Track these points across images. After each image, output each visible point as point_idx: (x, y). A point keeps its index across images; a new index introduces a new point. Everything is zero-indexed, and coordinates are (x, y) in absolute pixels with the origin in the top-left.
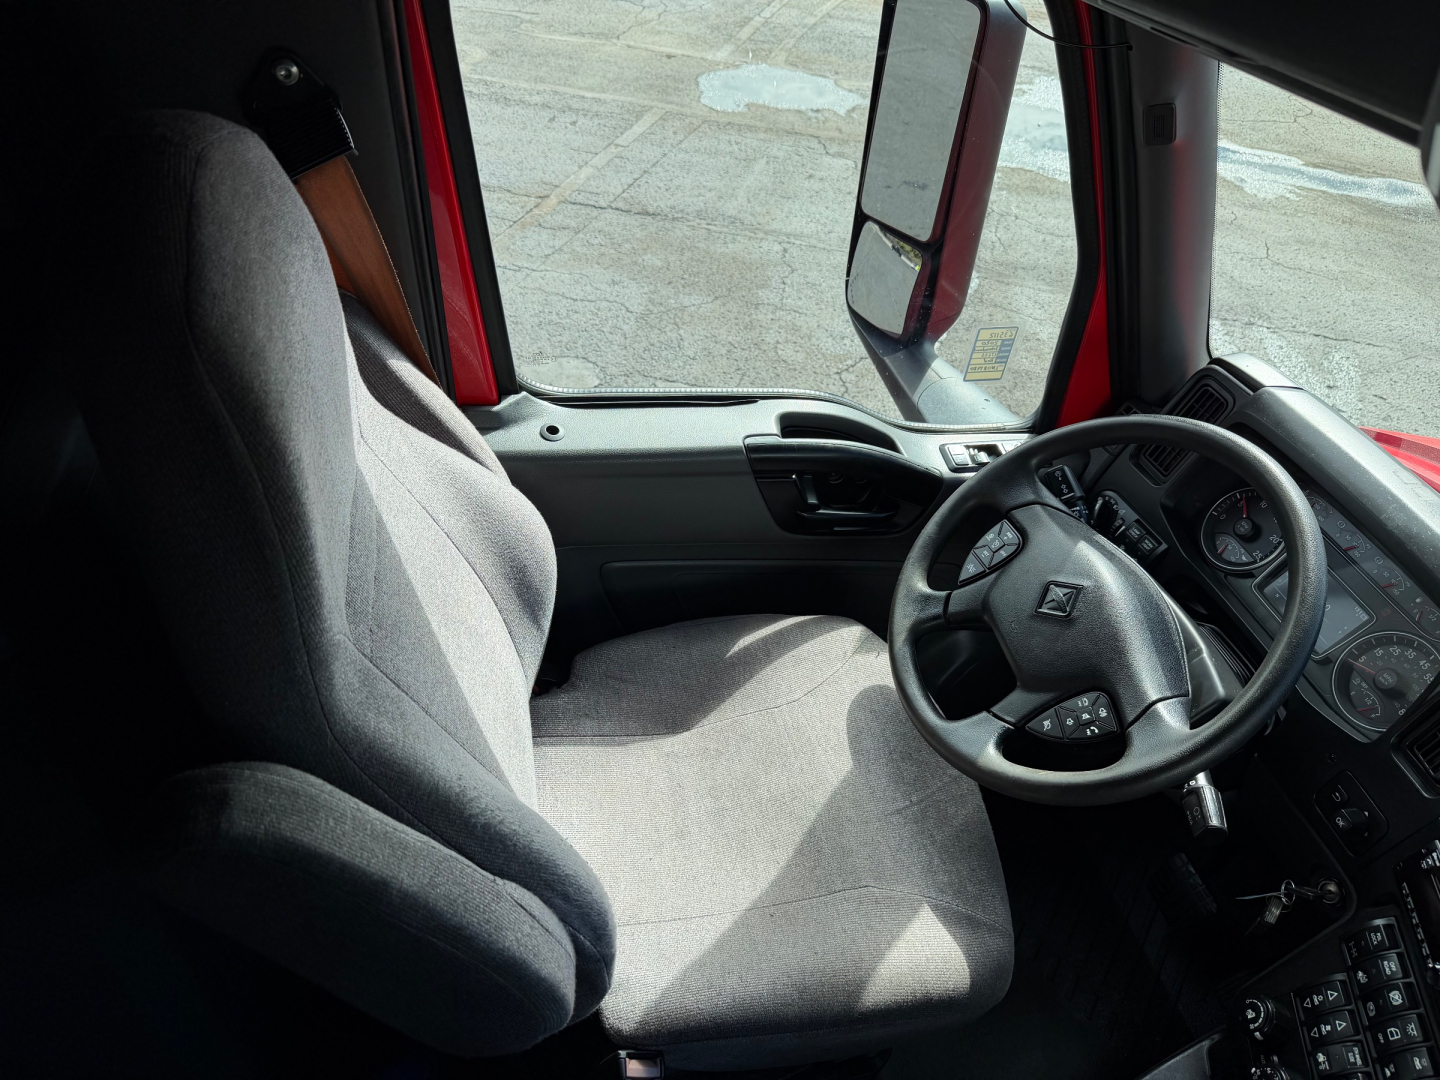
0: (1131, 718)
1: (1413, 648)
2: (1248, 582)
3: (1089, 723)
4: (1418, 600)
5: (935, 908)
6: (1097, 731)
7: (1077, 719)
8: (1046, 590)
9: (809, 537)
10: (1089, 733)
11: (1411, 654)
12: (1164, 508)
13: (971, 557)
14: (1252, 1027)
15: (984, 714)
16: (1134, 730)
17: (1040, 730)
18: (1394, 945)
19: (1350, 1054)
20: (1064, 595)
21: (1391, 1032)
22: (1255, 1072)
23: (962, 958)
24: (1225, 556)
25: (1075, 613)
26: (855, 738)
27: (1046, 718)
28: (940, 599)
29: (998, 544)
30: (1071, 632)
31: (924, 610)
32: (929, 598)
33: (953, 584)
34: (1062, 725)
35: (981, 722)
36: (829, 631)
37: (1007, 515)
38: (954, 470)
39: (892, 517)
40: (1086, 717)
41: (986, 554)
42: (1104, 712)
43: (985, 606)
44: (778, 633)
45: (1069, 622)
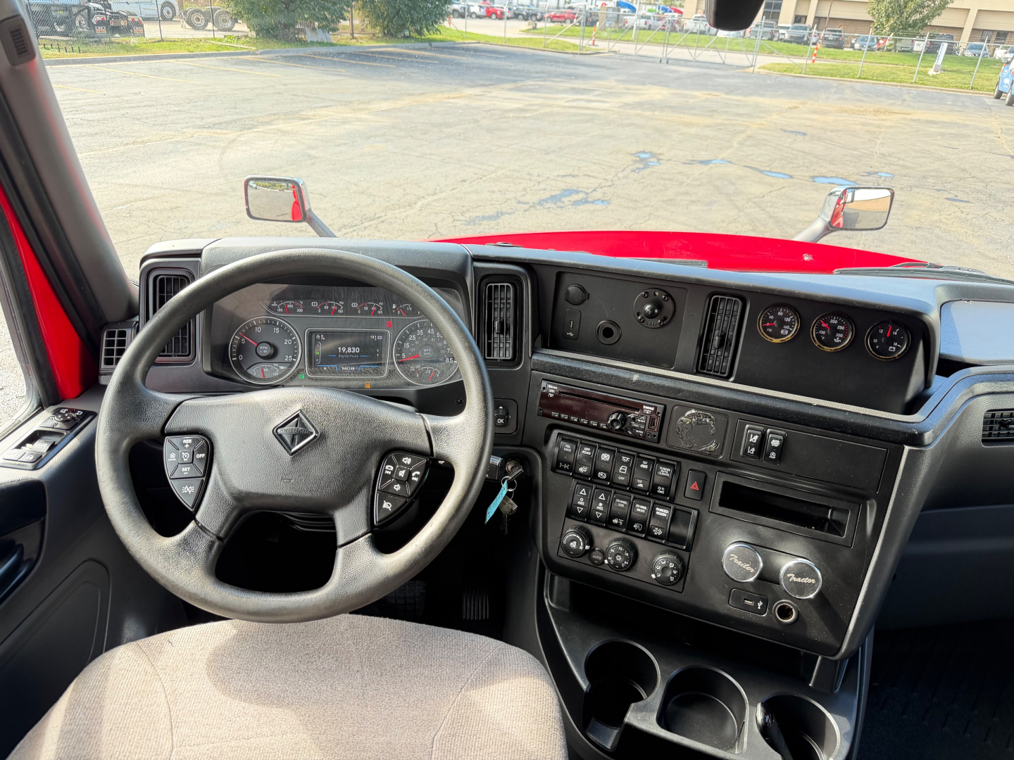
0: (426, 446)
1: (420, 329)
3: (409, 475)
4: (394, 307)
6: (418, 473)
7: (399, 481)
8: (280, 438)
10: (416, 479)
11: (420, 332)
12: (210, 374)
13: (174, 485)
14: (581, 548)
15: (340, 553)
16: (437, 450)
17: (388, 513)
18: (575, 443)
19: (619, 505)
20: (296, 426)
21: (622, 470)
22: (609, 560)
23: (523, 680)
24: (267, 377)
25: (318, 428)
27: (381, 504)
28: (194, 531)
29: (186, 456)
30: (331, 441)
31: (194, 553)
32: (185, 541)
33: (190, 516)
34: (395, 494)
35: (347, 556)
36: (106, 676)
37: (164, 433)
38: (35, 468)
39: (21, 554)
40: (402, 474)
41: (186, 470)
42: (407, 460)
43: (239, 497)
44: (65, 734)
45: (321, 438)
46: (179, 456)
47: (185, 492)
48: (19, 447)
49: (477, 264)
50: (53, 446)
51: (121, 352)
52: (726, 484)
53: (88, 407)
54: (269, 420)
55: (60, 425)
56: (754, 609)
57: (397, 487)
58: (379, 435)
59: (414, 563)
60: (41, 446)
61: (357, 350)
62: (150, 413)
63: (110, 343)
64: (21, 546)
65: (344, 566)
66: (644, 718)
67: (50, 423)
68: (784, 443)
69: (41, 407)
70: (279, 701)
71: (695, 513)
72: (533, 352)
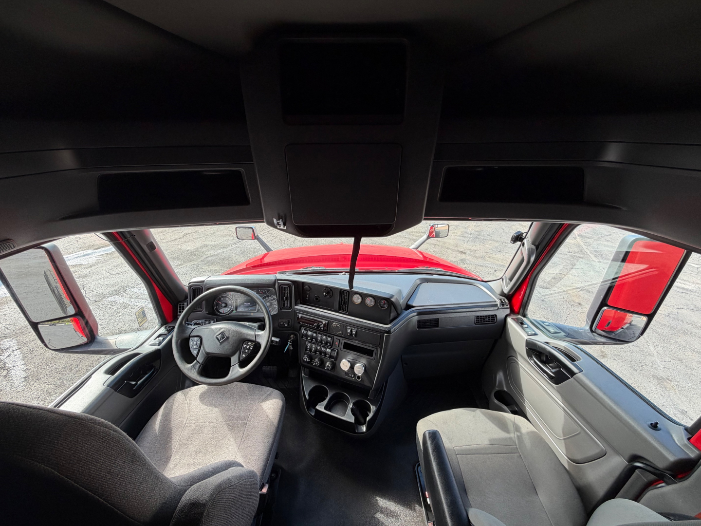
0: (255, 339)
2: (234, 312)
3: (250, 347)
5: (263, 401)
6: (252, 347)
7: (247, 349)
8: (217, 338)
9: (140, 392)
11: (267, 298)
12: (207, 314)
13: (192, 350)
14: (307, 361)
15: (231, 368)
16: (257, 340)
17: (244, 358)
18: (307, 331)
19: (318, 348)
20: (221, 336)
21: (319, 338)
24: (225, 312)
25: (227, 336)
26: (211, 405)
27: (242, 355)
28: (196, 363)
29: (195, 343)
30: (230, 339)
31: (195, 369)
32: (193, 366)
33: (195, 358)
34: (246, 352)
35: (233, 369)
36: (174, 400)
37: (190, 337)
38: (159, 345)
39: (155, 369)
40: (248, 347)
41: (195, 347)
42: (250, 343)
43: (207, 354)
44: (163, 415)
45: (228, 338)
46: (193, 343)
47: (194, 352)
48: (155, 339)
49: (279, 281)
50: (164, 338)
51: (182, 312)
52: (345, 342)
53: (173, 325)
54: (215, 334)
55: (166, 332)
56: (351, 377)
57: (247, 351)
58: (243, 337)
59: (248, 371)
60: (161, 338)
61: (249, 304)
62: (187, 332)
63: (180, 307)
64: (155, 366)
65: (232, 371)
66: (321, 407)
67: (163, 331)
68: (356, 332)
69: (162, 326)
70: (215, 406)
71: (337, 350)
72: (295, 305)
